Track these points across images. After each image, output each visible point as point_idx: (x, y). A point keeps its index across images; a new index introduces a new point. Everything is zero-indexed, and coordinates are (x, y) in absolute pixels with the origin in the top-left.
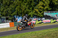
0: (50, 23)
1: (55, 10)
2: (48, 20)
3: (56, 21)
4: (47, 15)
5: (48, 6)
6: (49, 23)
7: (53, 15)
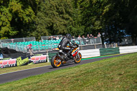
0: (16, 65)
1: (25, 36)
2: (11, 59)
3: (30, 62)
4: (9, 48)
5: (9, 25)
6: (13, 66)
7: (22, 47)
